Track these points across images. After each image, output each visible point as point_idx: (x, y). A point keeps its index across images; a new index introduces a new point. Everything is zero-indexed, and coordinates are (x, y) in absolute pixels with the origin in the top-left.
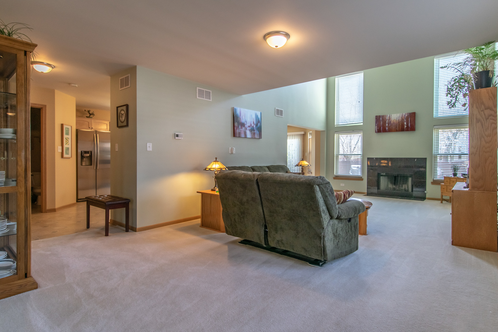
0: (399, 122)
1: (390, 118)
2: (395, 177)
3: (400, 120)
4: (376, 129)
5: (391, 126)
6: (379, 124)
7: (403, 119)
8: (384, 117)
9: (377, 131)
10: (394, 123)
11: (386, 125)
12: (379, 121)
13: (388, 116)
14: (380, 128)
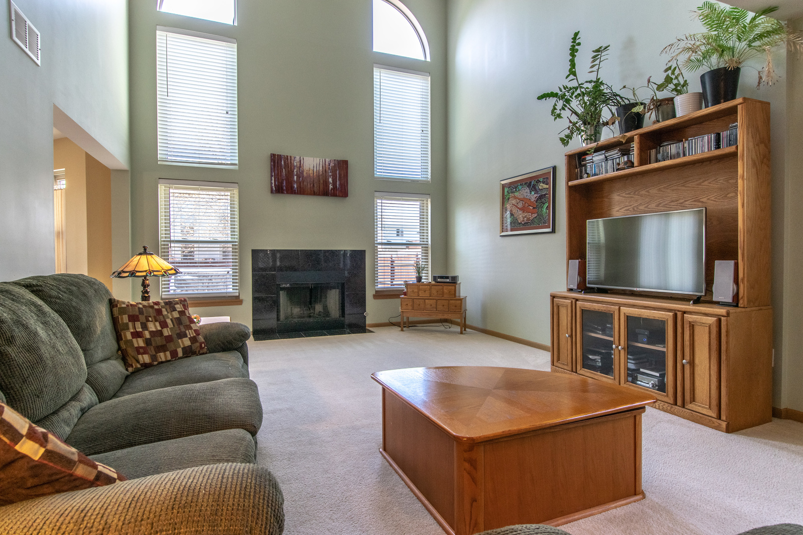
0: (319, 176)
1: (300, 164)
2: (311, 290)
3: (321, 173)
4: (272, 183)
5: (303, 182)
6: (278, 174)
7: (326, 170)
8: (289, 160)
9: (274, 188)
10: (309, 176)
11: (293, 178)
12: (278, 167)
13: (298, 158)
14: (282, 183)
